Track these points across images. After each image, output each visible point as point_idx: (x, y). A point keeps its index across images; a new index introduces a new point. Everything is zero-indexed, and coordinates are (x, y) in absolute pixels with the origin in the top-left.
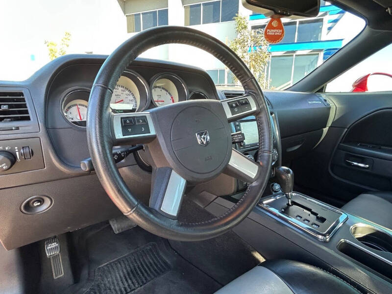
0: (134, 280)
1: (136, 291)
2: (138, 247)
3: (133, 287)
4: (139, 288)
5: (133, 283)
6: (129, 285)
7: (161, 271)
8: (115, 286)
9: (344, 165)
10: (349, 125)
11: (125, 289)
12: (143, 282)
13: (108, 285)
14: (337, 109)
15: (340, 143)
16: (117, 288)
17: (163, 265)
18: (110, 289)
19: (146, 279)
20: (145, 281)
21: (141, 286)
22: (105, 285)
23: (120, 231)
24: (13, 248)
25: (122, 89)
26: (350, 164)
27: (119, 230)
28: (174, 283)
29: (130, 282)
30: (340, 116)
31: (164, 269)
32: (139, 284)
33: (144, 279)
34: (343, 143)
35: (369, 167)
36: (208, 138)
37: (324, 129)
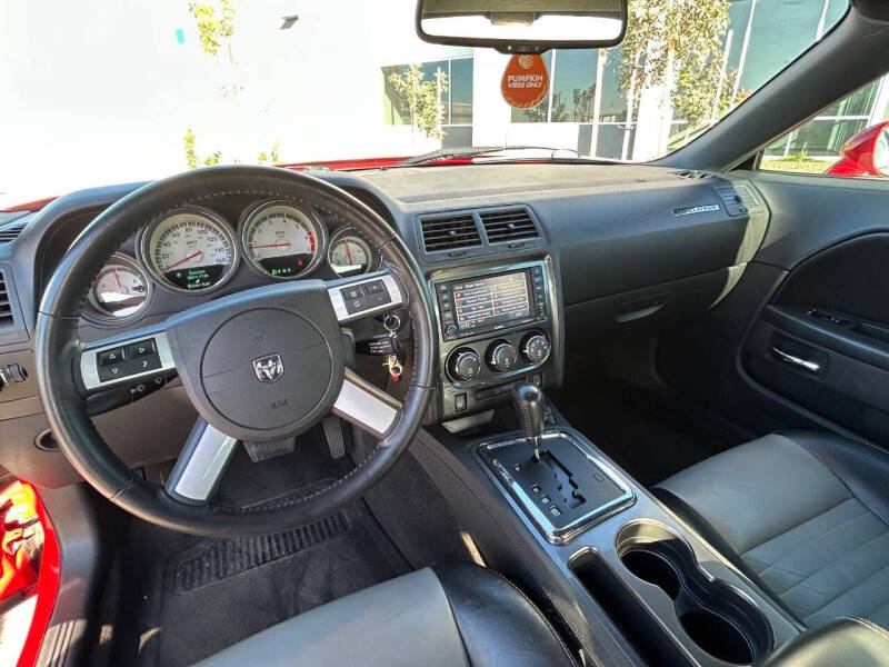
0: (282, 544)
1: (280, 560)
2: (304, 484)
3: (277, 555)
4: (285, 558)
5: (278, 547)
6: (271, 550)
7: (330, 533)
8: (248, 547)
9: (768, 356)
10: (794, 265)
11: (264, 554)
12: (294, 547)
13: (239, 545)
14: (774, 218)
15: (770, 303)
16: (252, 552)
17: (337, 521)
18: (240, 551)
19: (301, 544)
20: (298, 547)
21: (289, 554)
22: (234, 543)
23: (263, 458)
24: (72, 483)
25: (200, 229)
26: (781, 359)
27: (259, 457)
28: (342, 558)
29: (274, 544)
30: (778, 237)
31: (337, 530)
32: (287, 550)
33: (297, 543)
34: (775, 305)
35: (818, 370)
36: (280, 366)
37: (731, 268)
